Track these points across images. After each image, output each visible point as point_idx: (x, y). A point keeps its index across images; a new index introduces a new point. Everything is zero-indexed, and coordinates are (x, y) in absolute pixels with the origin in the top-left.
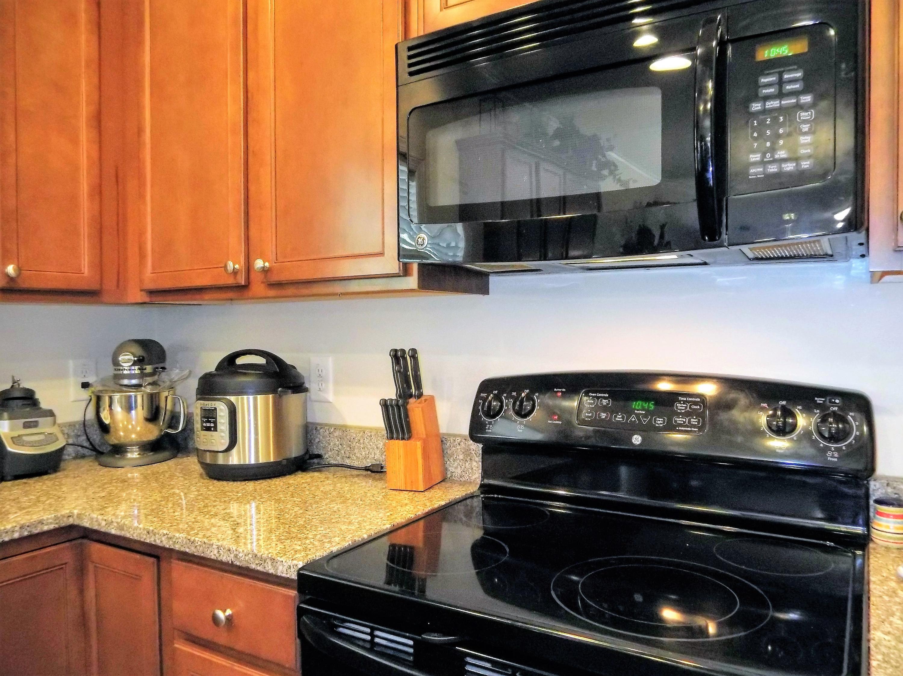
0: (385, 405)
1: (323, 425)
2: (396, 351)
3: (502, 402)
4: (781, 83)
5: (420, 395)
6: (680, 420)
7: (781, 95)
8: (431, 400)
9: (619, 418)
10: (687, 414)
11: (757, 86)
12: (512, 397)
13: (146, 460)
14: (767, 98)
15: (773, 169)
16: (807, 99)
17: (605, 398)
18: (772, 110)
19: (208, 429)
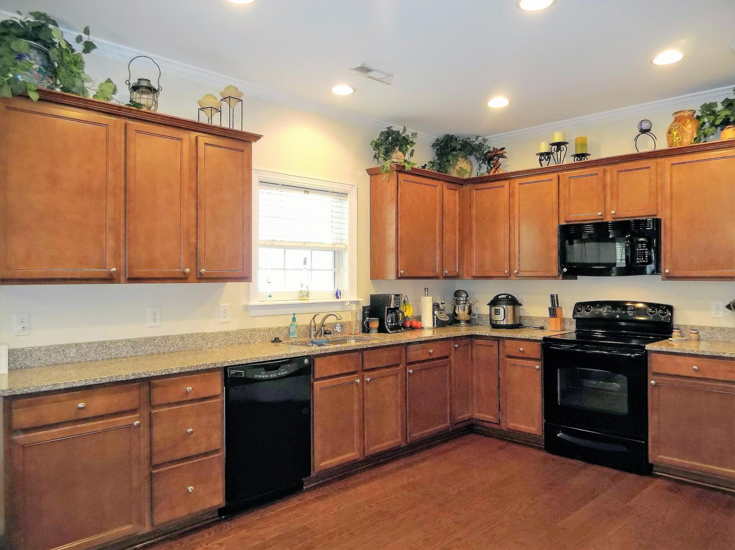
0: (550, 308)
1: (523, 317)
2: (552, 295)
3: (582, 308)
4: (642, 246)
5: (558, 307)
6: (629, 312)
7: (642, 248)
8: (561, 308)
9: (614, 312)
10: (630, 310)
11: (638, 246)
12: (585, 307)
13: (467, 325)
14: (640, 248)
15: (641, 261)
16: (647, 249)
17: (610, 307)
18: (641, 250)
19: (497, 314)
